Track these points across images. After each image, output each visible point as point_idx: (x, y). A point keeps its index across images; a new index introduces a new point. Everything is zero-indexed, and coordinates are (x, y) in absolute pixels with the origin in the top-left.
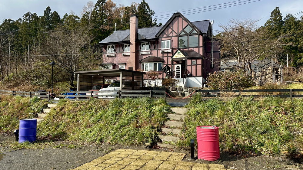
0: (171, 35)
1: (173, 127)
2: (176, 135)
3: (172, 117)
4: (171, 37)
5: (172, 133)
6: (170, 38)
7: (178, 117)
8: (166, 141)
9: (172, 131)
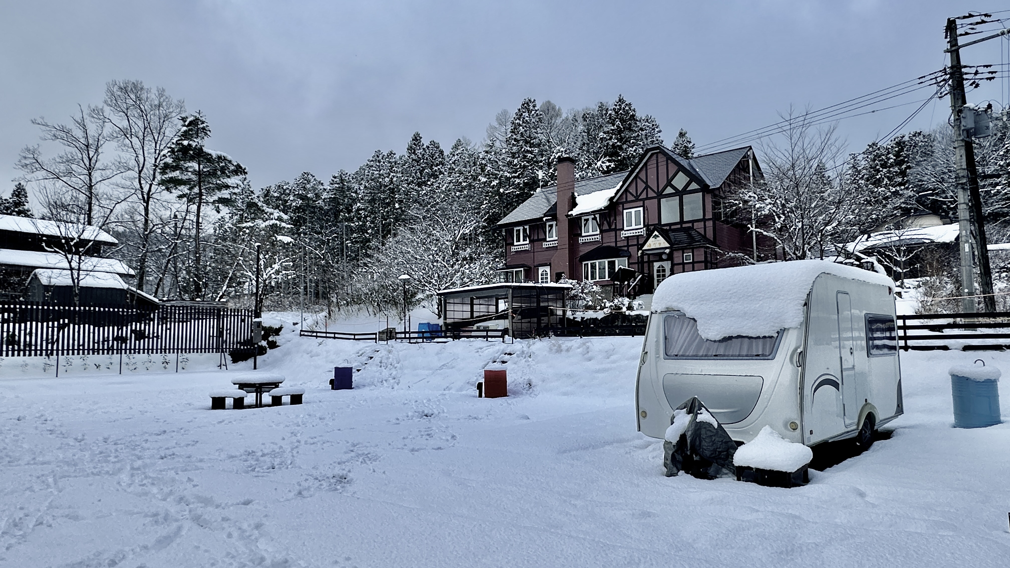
0: (644, 196)
4: (643, 200)
6: (641, 203)
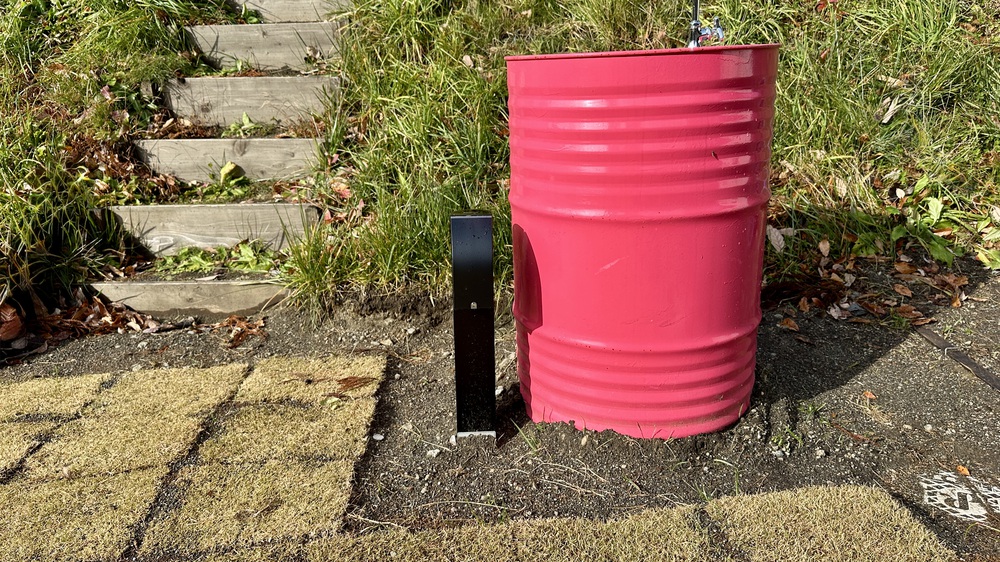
1: (247, 125)
2: (279, 190)
3: (236, 46)
5: (237, 172)
7: (288, 44)
8: (192, 251)
9: (240, 161)
